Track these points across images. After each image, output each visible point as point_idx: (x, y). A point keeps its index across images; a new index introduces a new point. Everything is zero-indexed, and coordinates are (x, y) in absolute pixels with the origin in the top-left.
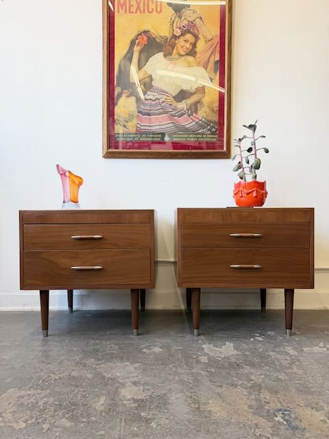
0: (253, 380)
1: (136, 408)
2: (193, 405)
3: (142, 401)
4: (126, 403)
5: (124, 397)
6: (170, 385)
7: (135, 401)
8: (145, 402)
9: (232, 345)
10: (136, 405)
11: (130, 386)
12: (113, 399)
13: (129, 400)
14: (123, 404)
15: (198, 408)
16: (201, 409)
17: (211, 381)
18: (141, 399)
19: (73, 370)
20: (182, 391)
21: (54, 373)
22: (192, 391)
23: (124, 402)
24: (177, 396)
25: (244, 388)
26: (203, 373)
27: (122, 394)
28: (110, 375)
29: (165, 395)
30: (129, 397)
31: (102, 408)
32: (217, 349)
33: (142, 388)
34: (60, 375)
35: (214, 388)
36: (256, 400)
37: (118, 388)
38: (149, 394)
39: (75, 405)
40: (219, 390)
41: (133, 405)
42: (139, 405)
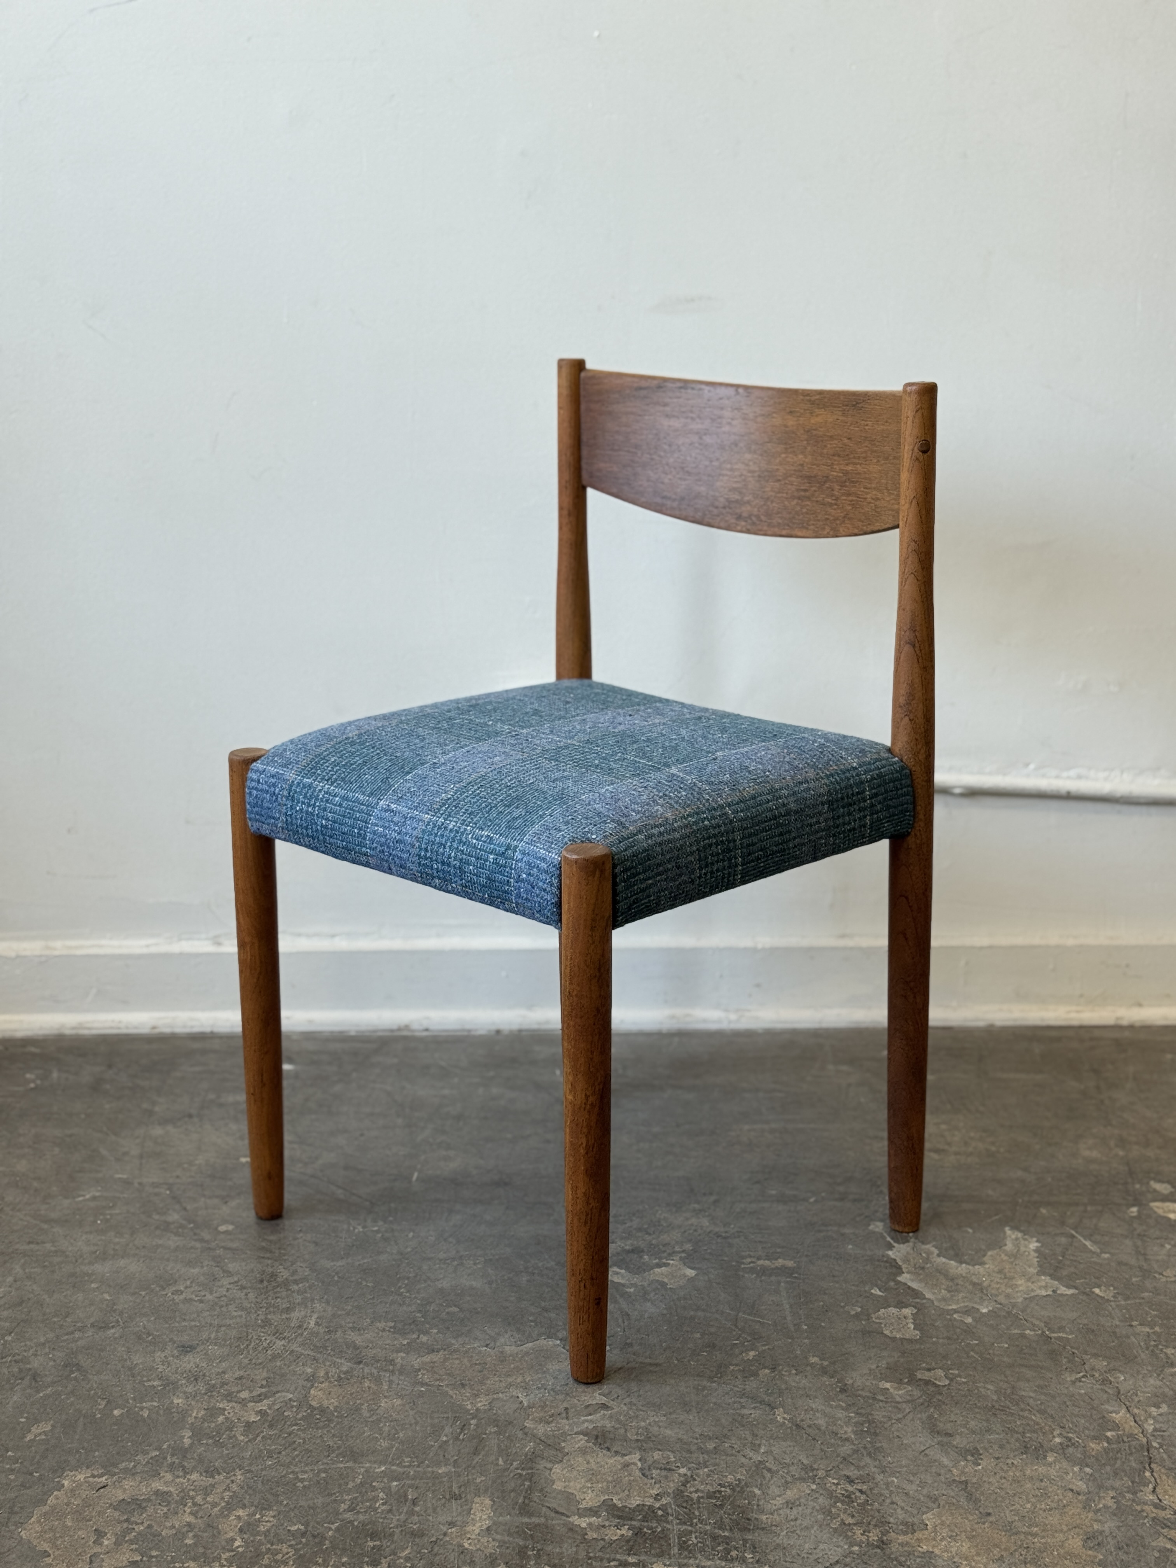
0: (1116, 1427)
1: (630, 1546)
2: (858, 1531)
3: (648, 1513)
4: (583, 1523)
5: (569, 1497)
6: (755, 1448)
7: (621, 1515)
8: (659, 1520)
9: (1034, 1245)
10: (625, 1531)
11: (583, 1451)
12: (525, 1510)
13: (593, 1512)
14: (572, 1529)
15: (882, 1544)
16: (894, 1548)
17: (934, 1429)
18: (640, 1508)
19: (312, 1379)
20: (809, 1473)
21: (229, 1397)
22: (852, 1472)
23: (575, 1520)
24: (790, 1494)
25: (1073, 1461)
26: (899, 1393)
27: (558, 1486)
28: (482, 1403)
29: (739, 1488)
30: (590, 1499)
31: (491, 1546)
32: (963, 1269)
33: (635, 1457)
34: (263, 1406)
35: (945, 1461)
36: (1119, 1512)
37: (532, 1459)
38: (672, 1487)
39: (373, 1536)
40: (965, 1469)
41: (614, 1534)
42: (638, 1532)
